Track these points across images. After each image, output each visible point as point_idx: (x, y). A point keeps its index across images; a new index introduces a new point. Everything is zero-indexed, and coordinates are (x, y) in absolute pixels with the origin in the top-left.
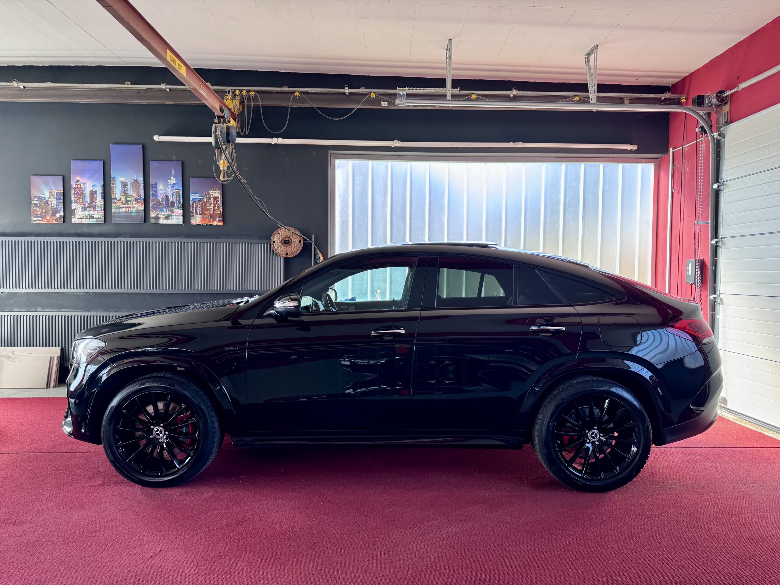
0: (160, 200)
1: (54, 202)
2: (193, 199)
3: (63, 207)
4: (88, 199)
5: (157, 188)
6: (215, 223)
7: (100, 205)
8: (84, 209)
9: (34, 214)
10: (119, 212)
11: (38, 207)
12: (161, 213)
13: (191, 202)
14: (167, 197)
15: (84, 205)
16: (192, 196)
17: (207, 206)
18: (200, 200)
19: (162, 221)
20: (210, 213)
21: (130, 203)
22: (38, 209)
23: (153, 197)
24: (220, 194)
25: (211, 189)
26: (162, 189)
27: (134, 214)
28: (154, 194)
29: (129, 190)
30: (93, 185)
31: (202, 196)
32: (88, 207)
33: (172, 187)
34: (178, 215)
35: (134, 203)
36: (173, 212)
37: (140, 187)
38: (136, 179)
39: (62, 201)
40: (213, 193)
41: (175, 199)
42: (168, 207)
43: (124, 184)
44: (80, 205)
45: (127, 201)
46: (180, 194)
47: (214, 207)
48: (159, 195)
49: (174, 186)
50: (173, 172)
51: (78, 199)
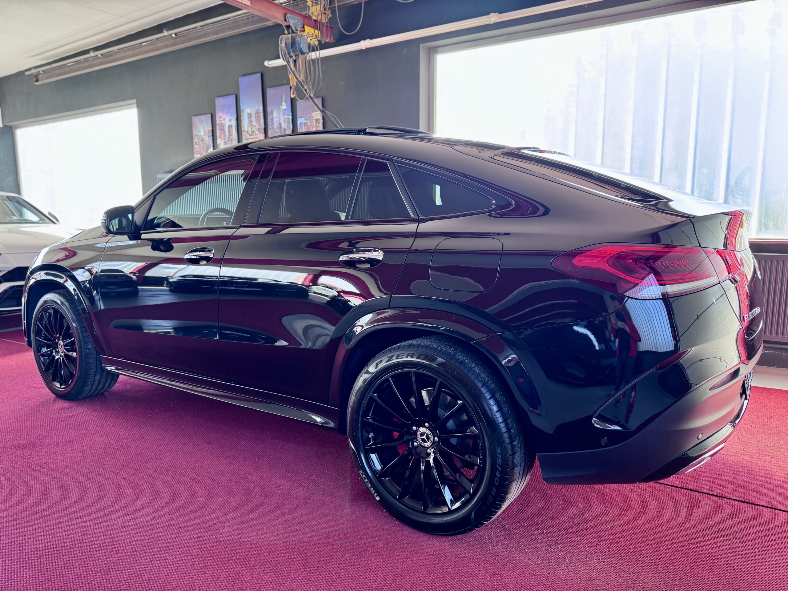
0: (276, 128)
1: (207, 139)
2: (301, 123)
3: (212, 143)
4: (227, 133)
5: (272, 115)
7: (235, 138)
8: (225, 143)
9: (196, 151)
11: (198, 144)
13: (299, 127)
14: (280, 124)
15: (225, 139)
16: (299, 121)
18: (305, 124)
21: (254, 134)
22: (197, 146)
23: (270, 125)
24: (320, 115)
25: (314, 111)
26: (277, 116)
28: (271, 122)
29: (253, 121)
30: (229, 119)
31: (307, 120)
32: (228, 141)
33: (284, 113)
35: (257, 133)
37: (260, 117)
38: (257, 109)
39: (211, 138)
40: (315, 115)
41: (286, 125)
43: (250, 115)
44: (223, 139)
45: (253, 132)
46: (289, 120)
48: (274, 122)
49: (285, 112)
50: (284, 98)
51: (221, 134)
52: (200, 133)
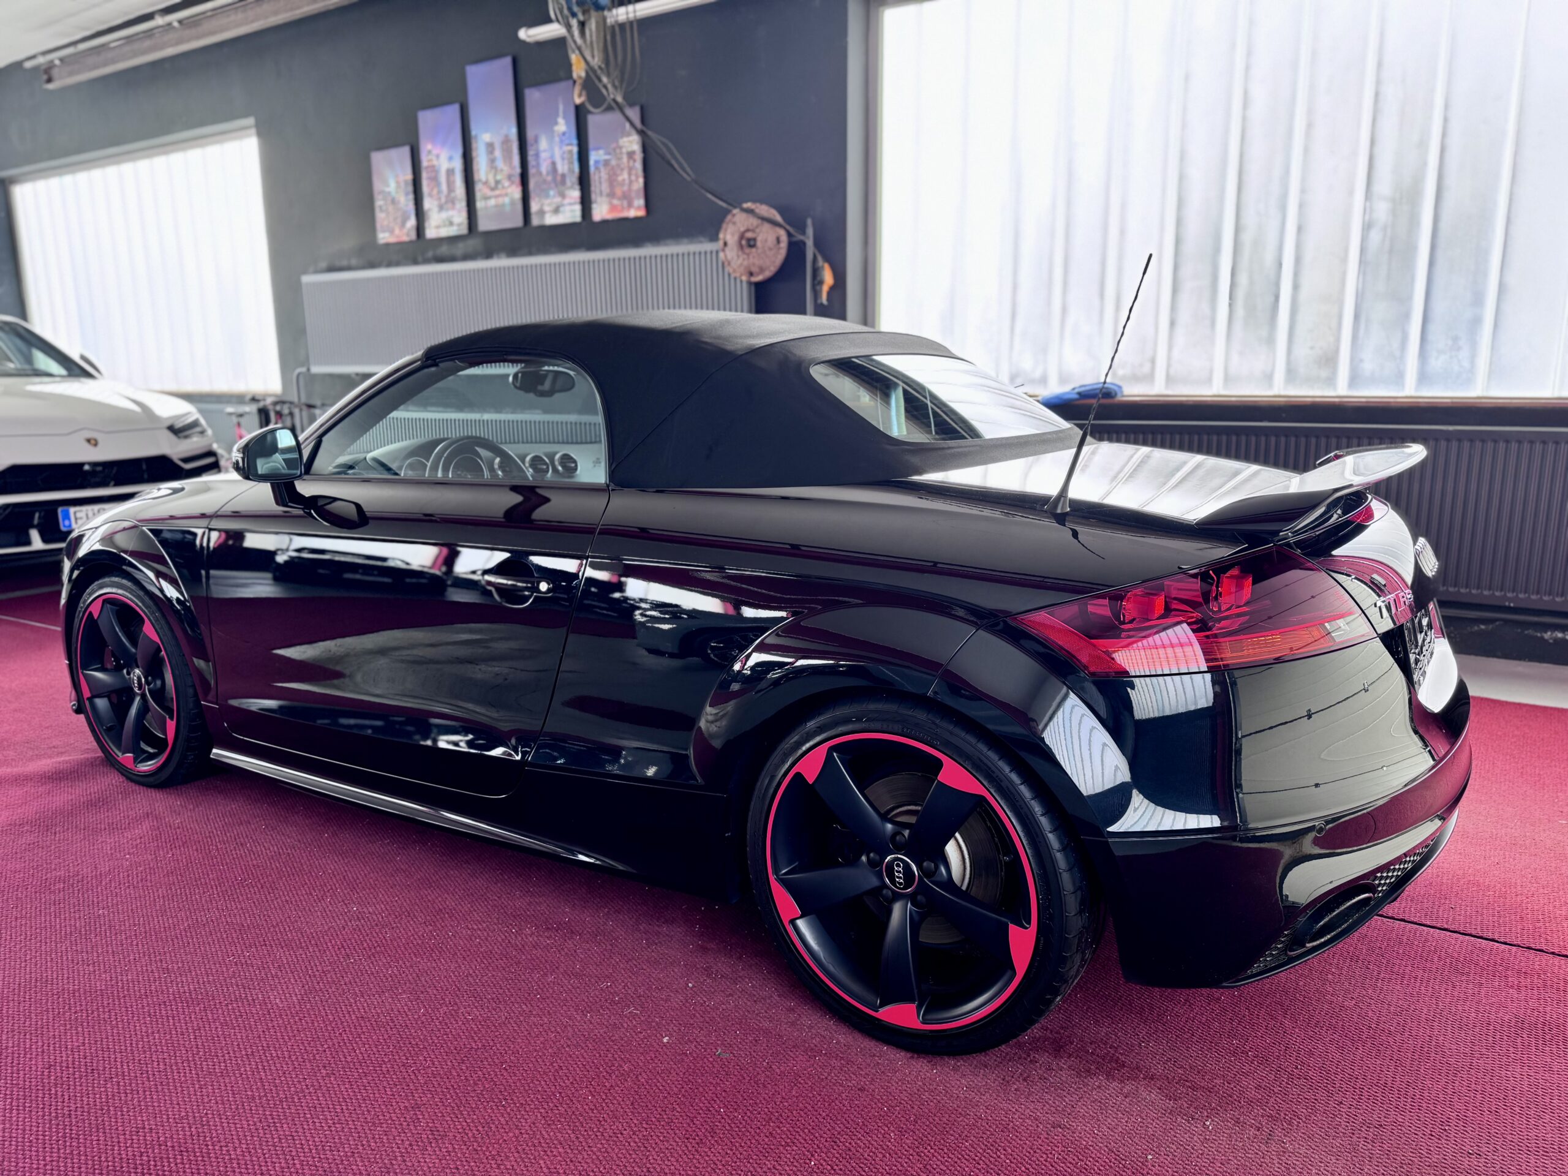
0: (544, 173)
1: (403, 199)
2: (597, 162)
3: (414, 208)
4: (444, 187)
5: (537, 146)
6: (632, 213)
7: (460, 196)
8: (441, 208)
9: (381, 229)
10: (486, 208)
11: (384, 209)
12: (547, 201)
13: (592, 169)
14: (554, 164)
15: (439, 199)
16: (594, 157)
17: (617, 175)
18: (606, 163)
19: (551, 220)
20: (624, 193)
21: (500, 186)
22: (384, 215)
23: (533, 166)
24: (638, 141)
25: (625, 134)
26: (546, 148)
27: (508, 209)
28: (535, 160)
29: (497, 159)
30: (448, 155)
31: (608, 153)
32: (446, 202)
33: (561, 141)
34: (572, 201)
35: (506, 183)
36: (563, 195)
37: (512, 151)
38: (506, 132)
39: (411, 197)
40: (627, 144)
41: (566, 167)
42: (556, 186)
43: (490, 147)
44: (435, 199)
45: (497, 182)
46: (574, 154)
47: (630, 174)
48: (541, 161)
49: (564, 138)
50: (561, 107)
51: (432, 190)
52: (388, 186)
